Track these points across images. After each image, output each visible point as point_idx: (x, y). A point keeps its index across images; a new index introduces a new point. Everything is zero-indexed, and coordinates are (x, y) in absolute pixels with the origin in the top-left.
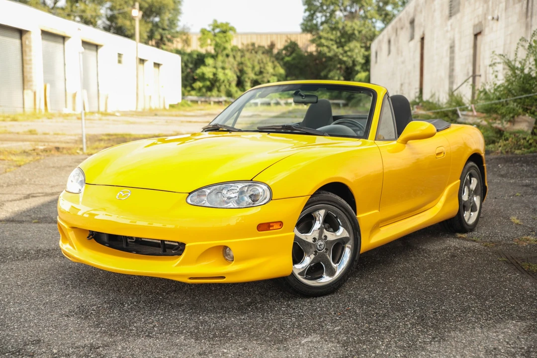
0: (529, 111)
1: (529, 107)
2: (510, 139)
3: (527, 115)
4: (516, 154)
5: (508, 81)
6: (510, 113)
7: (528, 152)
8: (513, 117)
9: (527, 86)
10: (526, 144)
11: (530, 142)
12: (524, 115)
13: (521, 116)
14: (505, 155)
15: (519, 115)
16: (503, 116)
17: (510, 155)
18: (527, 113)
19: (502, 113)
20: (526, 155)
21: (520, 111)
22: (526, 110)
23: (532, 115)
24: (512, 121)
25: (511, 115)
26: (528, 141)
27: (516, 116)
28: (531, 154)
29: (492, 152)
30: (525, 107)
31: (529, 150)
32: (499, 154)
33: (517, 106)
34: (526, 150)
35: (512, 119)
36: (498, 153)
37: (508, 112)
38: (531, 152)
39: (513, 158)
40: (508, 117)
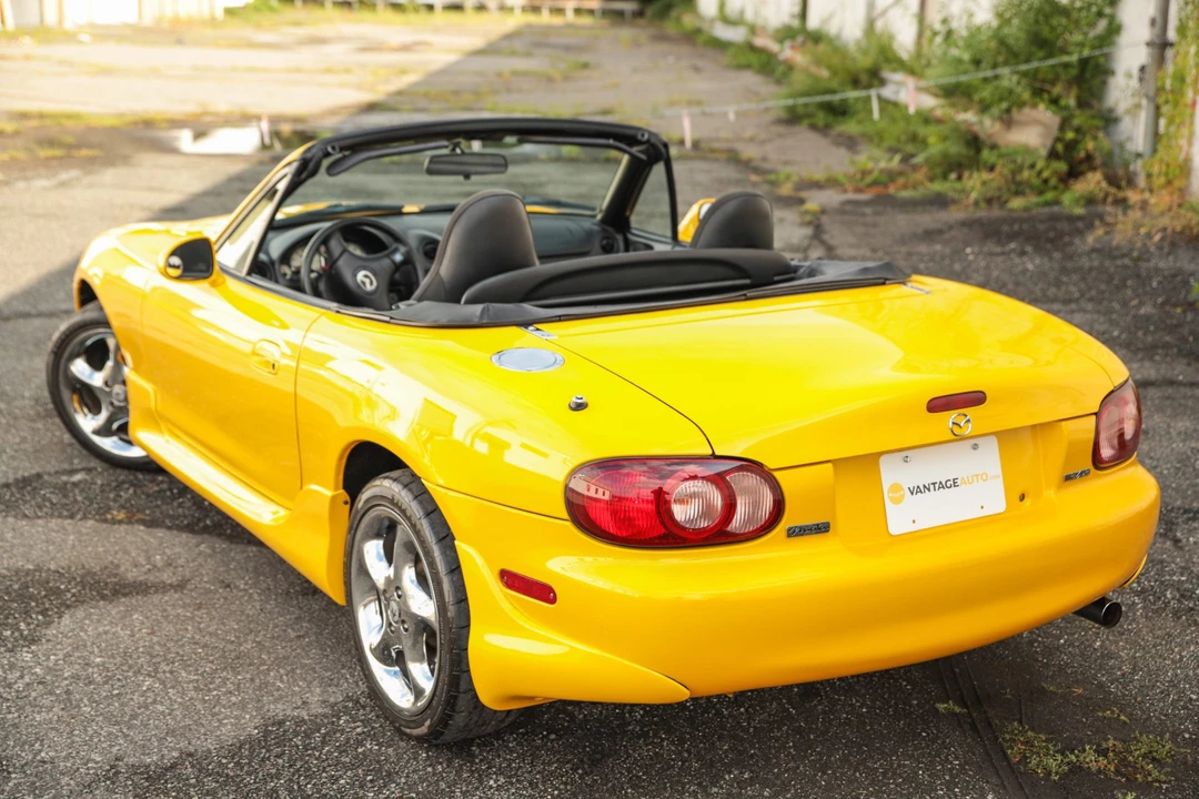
0: (1046, 96)
1: (1047, 87)
2: (998, 169)
3: (1042, 107)
4: (1012, 210)
5: (999, 15)
6: (1001, 99)
7: (1038, 205)
8: (1008, 111)
9: (1046, 32)
10: (1036, 182)
11: (1045, 174)
12: (1034, 106)
13: (1027, 110)
14: (982, 213)
15: (1021, 105)
16: (984, 108)
17: (996, 212)
18: (1042, 99)
19: (982, 101)
20: (1034, 211)
21: (1026, 95)
22: (1038, 92)
23: (1053, 108)
24: (1008, 121)
25: (1004, 105)
26: (1040, 173)
27: (1014, 110)
28: (1047, 210)
29: (954, 202)
30: (1038, 85)
31: (1040, 199)
32: (971, 209)
33: (1019, 83)
34: (1034, 199)
35: (1005, 116)
36: (967, 206)
37: (996, 98)
38: (1047, 204)
39: (1003, 221)
40: (995, 111)
